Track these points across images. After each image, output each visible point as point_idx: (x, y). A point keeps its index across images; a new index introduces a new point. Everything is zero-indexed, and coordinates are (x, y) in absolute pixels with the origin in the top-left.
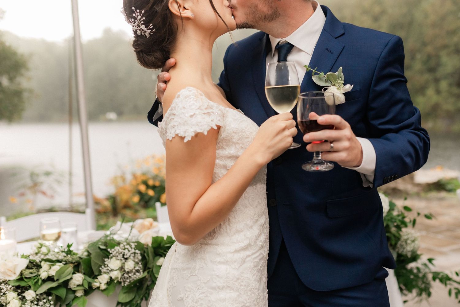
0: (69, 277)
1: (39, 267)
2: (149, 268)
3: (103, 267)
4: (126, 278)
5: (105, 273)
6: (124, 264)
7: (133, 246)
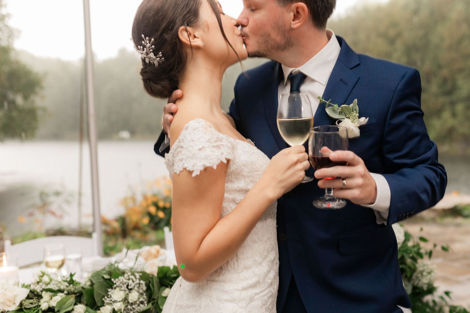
0: (70, 309)
1: (39, 297)
2: (154, 300)
3: (106, 297)
4: (130, 309)
5: (108, 304)
6: (128, 294)
7: (138, 277)
